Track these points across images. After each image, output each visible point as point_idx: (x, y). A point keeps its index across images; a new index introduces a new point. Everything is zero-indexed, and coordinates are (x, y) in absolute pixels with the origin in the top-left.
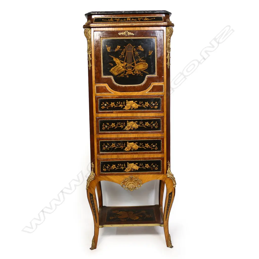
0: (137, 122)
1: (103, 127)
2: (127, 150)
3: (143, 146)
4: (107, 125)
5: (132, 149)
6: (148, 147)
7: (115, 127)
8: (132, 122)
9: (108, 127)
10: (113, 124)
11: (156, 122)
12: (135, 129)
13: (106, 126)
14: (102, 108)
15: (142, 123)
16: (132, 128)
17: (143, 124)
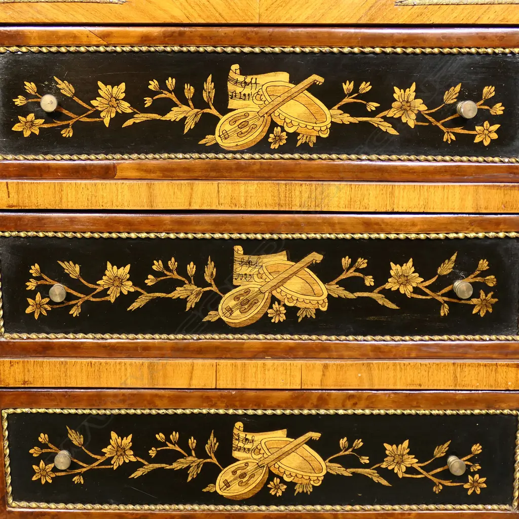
0: (317, 257)
1: (32, 295)
2: (236, 490)
3: (365, 460)
4: (64, 278)
5: (277, 487)
6: (410, 470)
7: (133, 296)
8: (280, 259)
9: (69, 297)
10: (112, 270)
11: (484, 264)
12: (301, 315)
13: (58, 291)
14: (17, 128)
15: (365, 271)
16: (278, 313)
17: (369, 281)
